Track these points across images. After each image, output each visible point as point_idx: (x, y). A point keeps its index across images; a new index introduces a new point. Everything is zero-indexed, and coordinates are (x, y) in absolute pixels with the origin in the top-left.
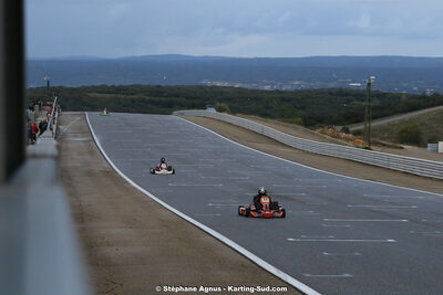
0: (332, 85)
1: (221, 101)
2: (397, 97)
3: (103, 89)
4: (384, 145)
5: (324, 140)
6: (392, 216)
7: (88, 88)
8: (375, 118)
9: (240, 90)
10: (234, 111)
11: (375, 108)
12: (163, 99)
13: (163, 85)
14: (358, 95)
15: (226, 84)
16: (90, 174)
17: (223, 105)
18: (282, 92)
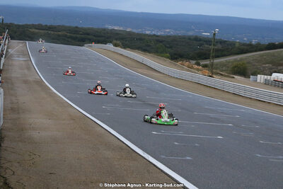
0: (190, 33)
1: (116, 39)
2: (233, 44)
3: (40, 27)
4: (222, 75)
5: (183, 69)
6: (223, 122)
7: (29, 25)
8: (217, 57)
9: (130, 33)
10: (125, 47)
11: (217, 50)
12: (78, 36)
13: (79, 26)
14: (208, 41)
15: (121, 29)
16: (26, 82)
17: (118, 42)
18: (157, 36)
